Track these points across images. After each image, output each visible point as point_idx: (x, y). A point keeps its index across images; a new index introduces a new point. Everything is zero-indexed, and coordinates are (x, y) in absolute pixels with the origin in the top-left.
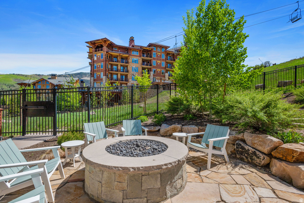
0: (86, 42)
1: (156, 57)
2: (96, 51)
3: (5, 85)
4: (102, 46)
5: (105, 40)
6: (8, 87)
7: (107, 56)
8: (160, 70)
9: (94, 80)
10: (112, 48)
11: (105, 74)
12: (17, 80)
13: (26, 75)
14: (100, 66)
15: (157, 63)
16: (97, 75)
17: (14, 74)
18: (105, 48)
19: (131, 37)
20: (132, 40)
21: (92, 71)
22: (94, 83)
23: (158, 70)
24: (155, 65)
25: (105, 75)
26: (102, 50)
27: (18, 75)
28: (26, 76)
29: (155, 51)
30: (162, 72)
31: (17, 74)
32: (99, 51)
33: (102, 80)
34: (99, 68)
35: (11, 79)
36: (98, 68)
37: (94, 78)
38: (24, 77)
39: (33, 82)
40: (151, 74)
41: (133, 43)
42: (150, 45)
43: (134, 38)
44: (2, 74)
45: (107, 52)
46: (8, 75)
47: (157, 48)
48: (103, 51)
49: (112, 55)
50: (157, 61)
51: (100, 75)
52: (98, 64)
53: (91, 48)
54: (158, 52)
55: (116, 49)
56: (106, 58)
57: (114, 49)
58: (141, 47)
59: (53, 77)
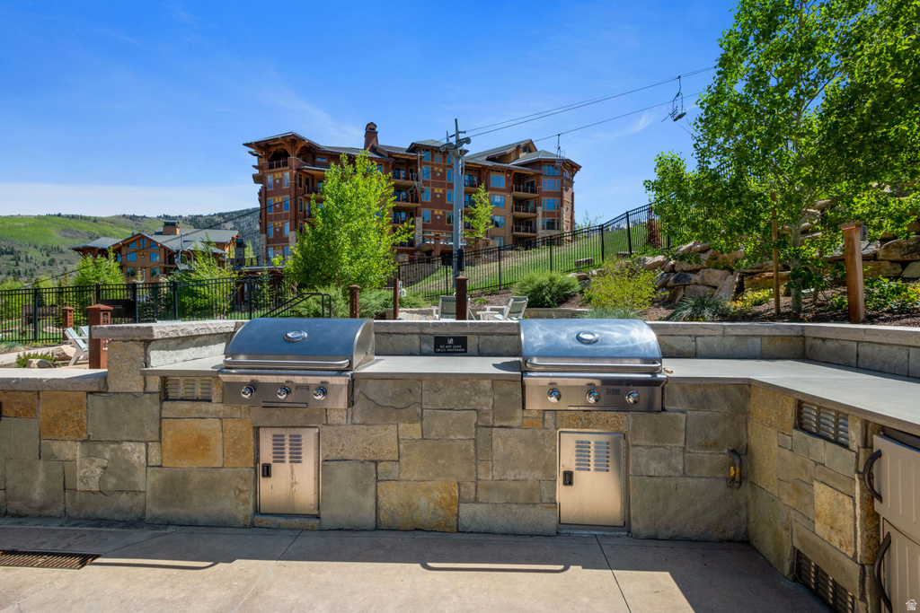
0: (247, 145)
1: (430, 179)
2: (271, 167)
3: (35, 247)
4: (286, 155)
5: (294, 140)
6: (45, 253)
7: (300, 179)
8: (441, 213)
9: (268, 241)
10: (314, 158)
11: (293, 226)
12: (68, 234)
13: (95, 218)
14: (281, 203)
15: (434, 195)
16: (275, 229)
17: (59, 215)
18: (293, 160)
19: (368, 125)
20: (371, 132)
21: (263, 217)
22: (267, 247)
23: (436, 212)
24: (429, 200)
25: (295, 227)
26: (285, 164)
27: (73, 217)
28: (95, 221)
29: (428, 164)
30: (447, 216)
31: (68, 216)
32: (278, 166)
33: (286, 240)
34: (281, 209)
35: (53, 231)
36: (276, 210)
37: (268, 236)
38: (91, 222)
39: (113, 246)
40: (417, 224)
41: (374, 140)
42: (415, 148)
43: (376, 126)
44: (26, 216)
45: (298, 170)
46: (44, 218)
47: (433, 156)
48: (288, 168)
49: (312, 176)
50: (433, 190)
51: (282, 229)
52: (277, 200)
53: (260, 157)
54: (437, 165)
55: (325, 161)
56: (296, 184)
57: (319, 160)
58: (390, 155)
59: (170, 228)
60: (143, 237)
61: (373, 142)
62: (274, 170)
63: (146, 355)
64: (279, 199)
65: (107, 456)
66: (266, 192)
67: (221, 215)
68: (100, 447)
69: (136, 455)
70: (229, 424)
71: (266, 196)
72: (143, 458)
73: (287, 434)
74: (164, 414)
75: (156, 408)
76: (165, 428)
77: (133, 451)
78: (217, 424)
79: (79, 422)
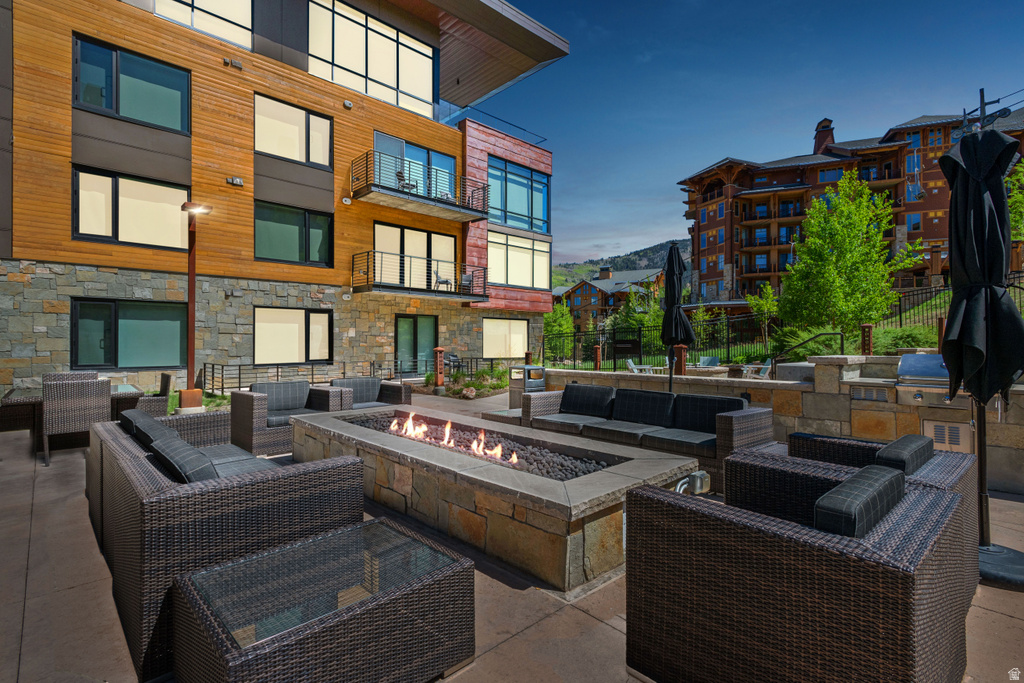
0: (680, 183)
2: (705, 200)
4: (720, 184)
5: (730, 166)
7: (737, 206)
8: (940, 213)
9: (701, 277)
10: (752, 180)
11: (728, 259)
14: (715, 237)
16: (708, 264)
18: (729, 188)
19: (820, 123)
20: (824, 130)
21: (696, 253)
22: (700, 284)
23: (932, 214)
25: (731, 260)
26: (720, 195)
32: (712, 197)
33: (721, 274)
34: (714, 242)
36: (710, 244)
37: (700, 271)
39: (565, 293)
40: (899, 236)
41: (828, 139)
42: (893, 135)
43: (831, 121)
45: (734, 197)
47: (927, 138)
48: (723, 197)
49: (750, 200)
51: (716, 263)
52: (710, 234)
53: (694, 192)
54: (932, 150)
55: (764, 180)
56: (732, 212)
57: (757, 181)
58: (854, 153)
59: (605, 273)
60: (586, 283)
61: (828, 143)
62: (709, 202)
63: (840, 373)
64: (713, 232)
65: (815, 426)
66: (699, 227)
67: (636, 253)
68: (810, 421)
69: (834, 428)
70: (901, 416)
71: (699, 231)
72: (839, 430)
73: (947, 426)
74: (853, 406)
75: (848, 403)
76: (853, 415)
77: (832, 426)
78: (893, 415)
79: (797, 407)
